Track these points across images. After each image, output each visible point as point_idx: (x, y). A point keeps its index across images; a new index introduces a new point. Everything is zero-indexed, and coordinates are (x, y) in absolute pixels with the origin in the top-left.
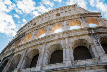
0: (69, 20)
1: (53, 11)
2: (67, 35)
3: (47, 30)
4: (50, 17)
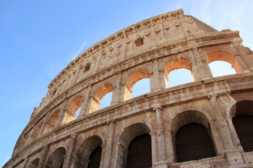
0: (166, 56)
1: (126, 31)
2: (159, 102)
3: (116, 86)
4: (121, 49)
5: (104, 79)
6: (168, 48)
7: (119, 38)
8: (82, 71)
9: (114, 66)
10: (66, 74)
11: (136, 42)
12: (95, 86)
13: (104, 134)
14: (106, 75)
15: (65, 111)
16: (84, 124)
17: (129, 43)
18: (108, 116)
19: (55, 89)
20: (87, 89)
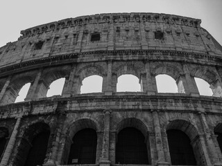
1: (144, 16)
2: (203, 107)
3: (145, 74)
4: (139, 34)
5: (128, 60)
6: (197, 56)
7: (134, 20)
8: (88, 37)
9: (141, 52)
10: (58, 29)
11: (155, 33)
12: (115, 63)
13: (146, 120)
14: (131, 57)
15: (75, 77)
16: (120, 103)
17: (148, 31)
18: (150, 103)
19: (40, 41)
20: (105, 63)
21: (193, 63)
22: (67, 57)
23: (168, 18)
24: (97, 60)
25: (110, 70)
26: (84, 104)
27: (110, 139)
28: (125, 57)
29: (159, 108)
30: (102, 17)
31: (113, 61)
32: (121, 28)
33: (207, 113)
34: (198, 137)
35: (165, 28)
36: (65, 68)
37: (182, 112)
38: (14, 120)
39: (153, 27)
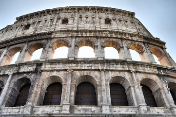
1: (98, 9)
2: (134, 68)
3: (98, 46)
4: (94, 20)
5: (86, 37)
6: (131, 35)
7: (92, 11)
8: (60, 21)
9: (95, 31)
10: (41, 16)
11: (105, 20)
12: (77, 38)
13: (96, 77)
14: (88, 35)
15: (50, 47)
16: (79, 65)
17: (100, 18)
18: (99, 65)
19: (28, 24)
20: (70, 38)
21: (129, 40)
22: (45, 34)
23: (114, 11)
24: (65, 36)
25: (74, 43)
26: (54, 66)
27: (71, 89)
28: (84, 35)
29: (105, 68)
30: (70, 8)
31: (76, 37)
32: (83, 16)
33: (136, 72)
34: (130, 87)
35: (112, 17)
36: (43, 41)
37: (120, 71)
38: (8, 76)
39: (104, 16)
